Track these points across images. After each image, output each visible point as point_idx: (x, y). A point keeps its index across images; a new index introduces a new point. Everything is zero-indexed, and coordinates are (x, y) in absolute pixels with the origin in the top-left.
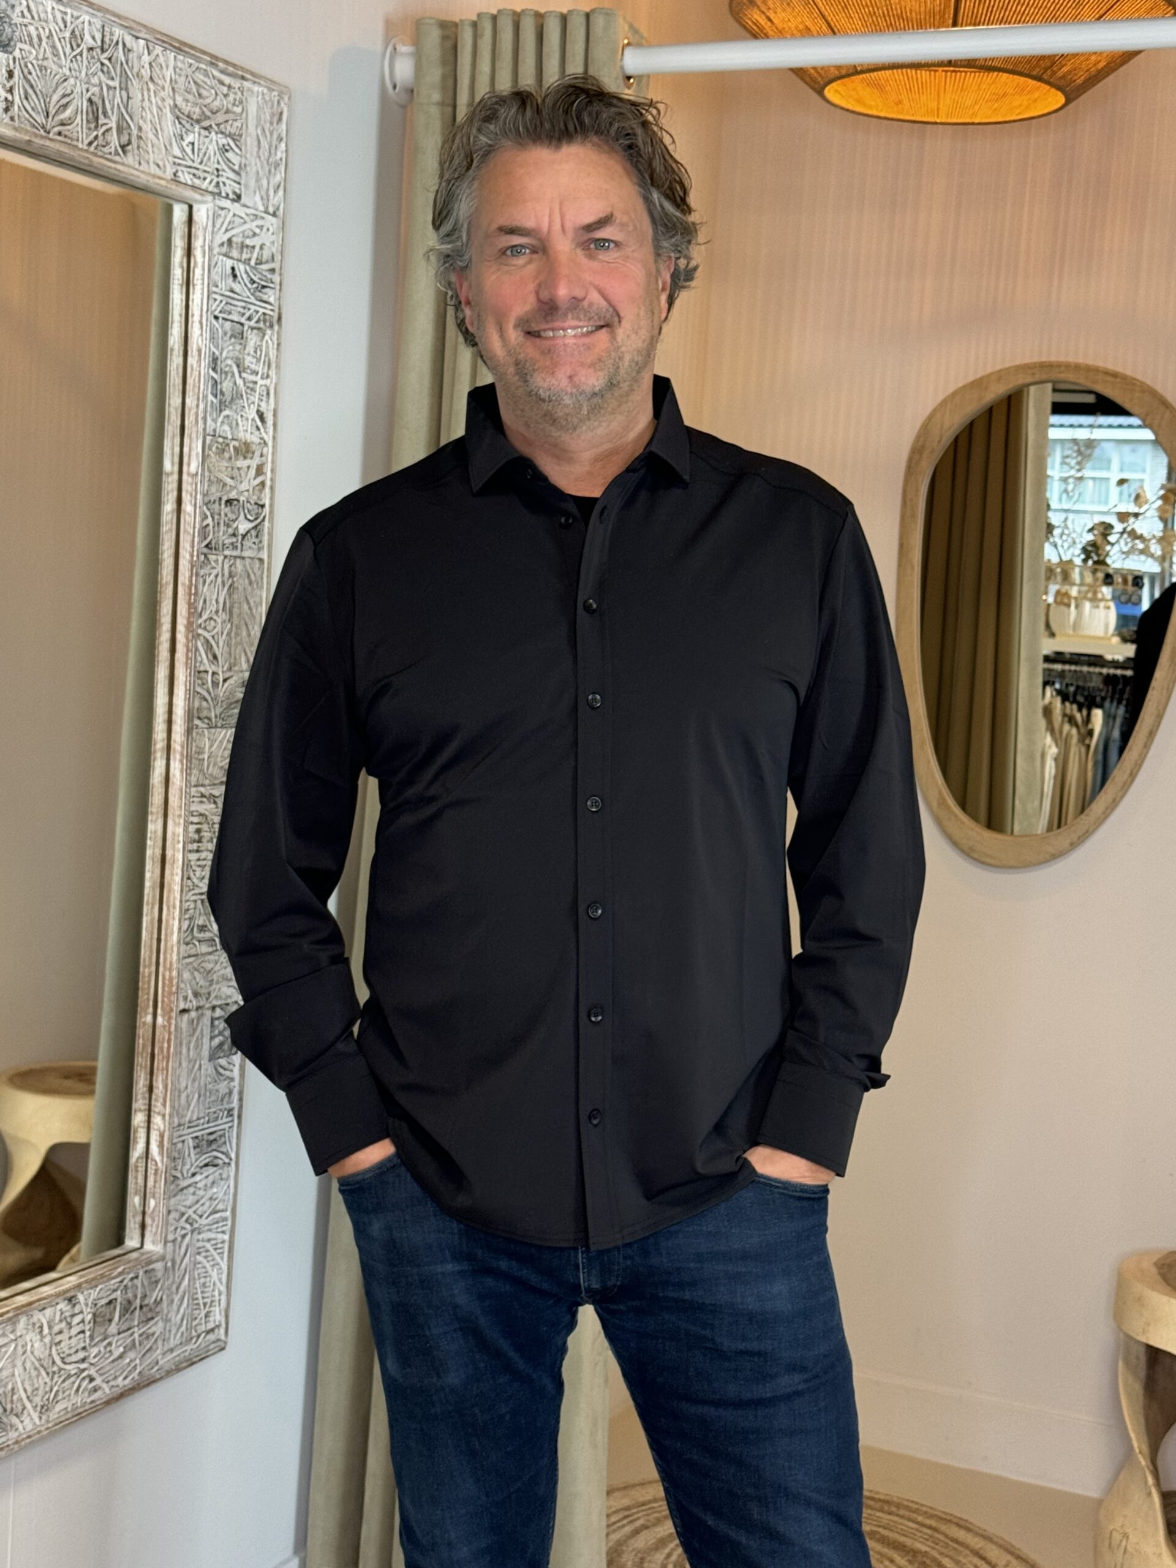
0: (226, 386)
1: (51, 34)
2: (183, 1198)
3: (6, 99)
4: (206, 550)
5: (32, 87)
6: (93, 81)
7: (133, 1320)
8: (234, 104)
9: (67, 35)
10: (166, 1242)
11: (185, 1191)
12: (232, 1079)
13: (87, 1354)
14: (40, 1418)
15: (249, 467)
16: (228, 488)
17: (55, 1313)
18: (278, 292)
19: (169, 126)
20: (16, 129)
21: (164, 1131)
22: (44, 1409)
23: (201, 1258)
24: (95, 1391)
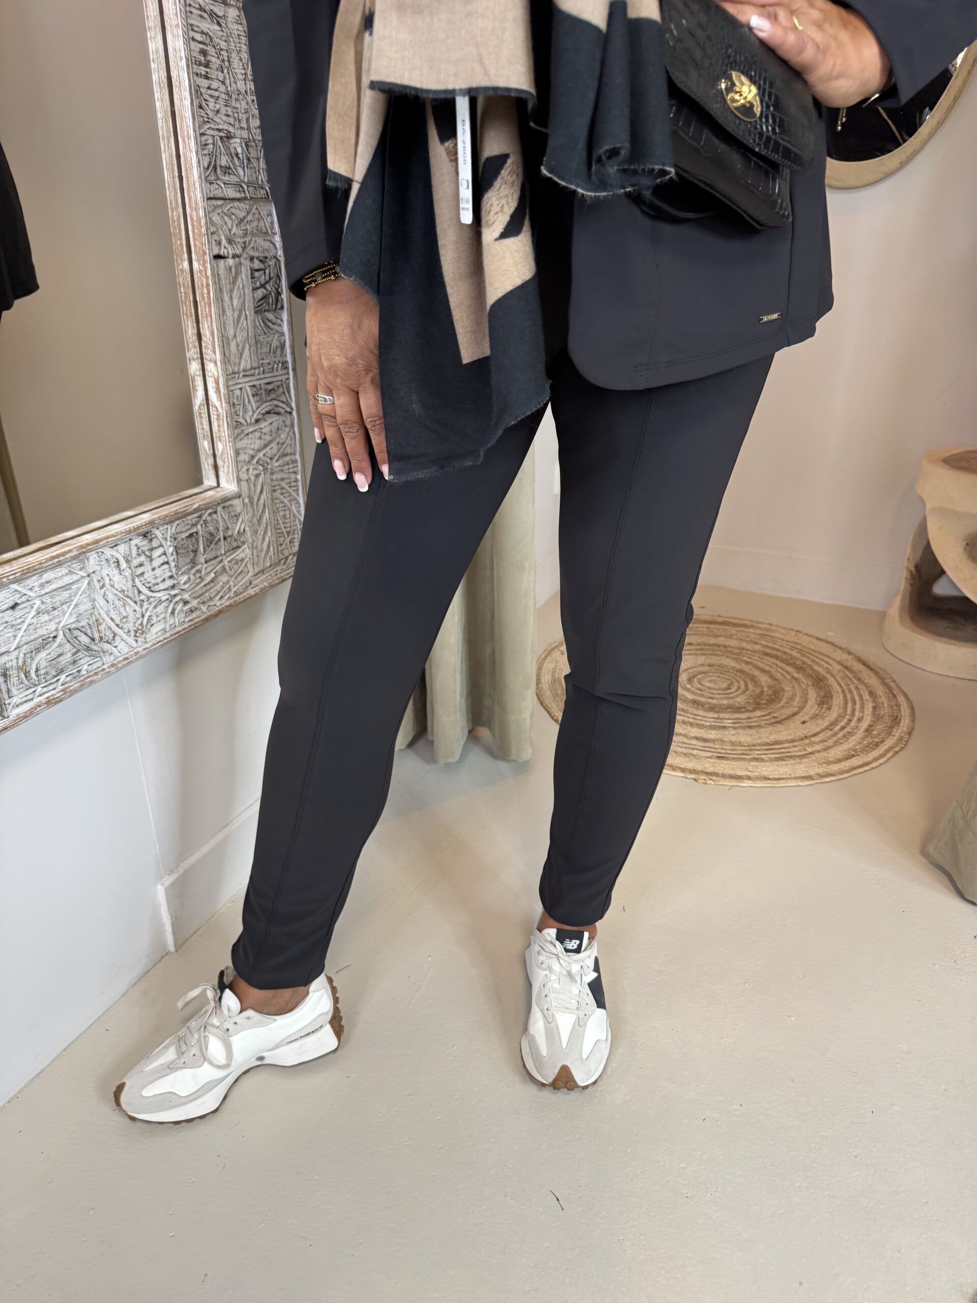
2: (250, 441)
7: (220, 549)
10: (239, 480)
11: (250, 436)
12: (282, 334)
13: (175, 582)
14: (136, 641)
17: (130, 549)
21: (218, 377)
22: (140, 632)
23: (277, 494)
24: (192, 611)
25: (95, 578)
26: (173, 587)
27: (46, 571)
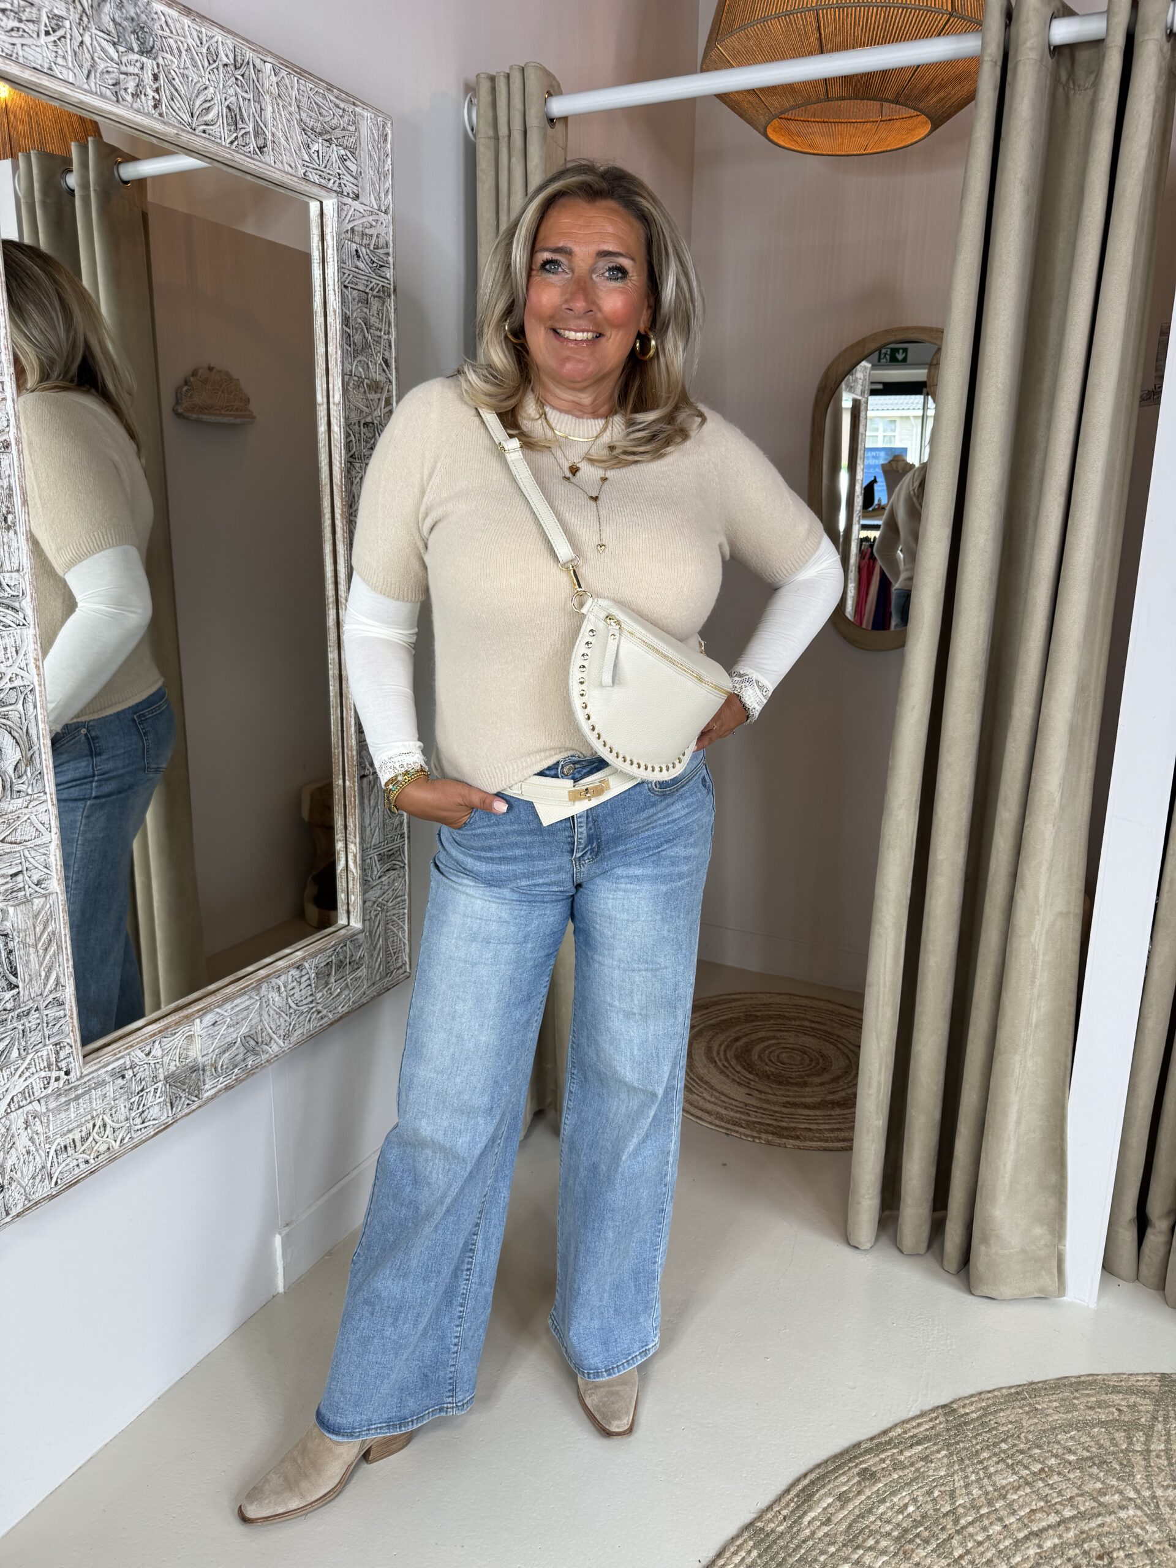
0: (357, 338)
1: (188, 50)
2: (373, 892)
3: (154, 97)
4: (351, 460)
5: (176, 90)
6: (229, 92)
7: (346, 971)
8: (348, 124)
9: (204, 51)
10: (364, 920)
11: (374, 888)
13: (314, 998)
14: (284, 1043)
15: (379, 399)
16: (364, 414)
17: (288, 978)
18: (392, 270)
19: (298, 136)
20: (164, 123)
21: (357, 852)
22: (287, 1036)
23: (390, 926)
24: (322, 1018)
25: (264, 1000)
26: (312, 1002)
27: (236, 999)
